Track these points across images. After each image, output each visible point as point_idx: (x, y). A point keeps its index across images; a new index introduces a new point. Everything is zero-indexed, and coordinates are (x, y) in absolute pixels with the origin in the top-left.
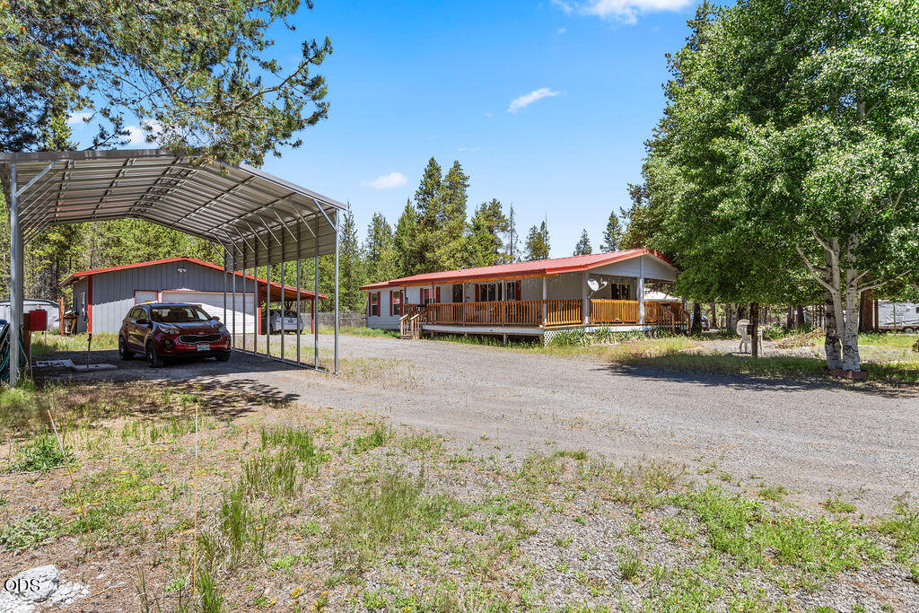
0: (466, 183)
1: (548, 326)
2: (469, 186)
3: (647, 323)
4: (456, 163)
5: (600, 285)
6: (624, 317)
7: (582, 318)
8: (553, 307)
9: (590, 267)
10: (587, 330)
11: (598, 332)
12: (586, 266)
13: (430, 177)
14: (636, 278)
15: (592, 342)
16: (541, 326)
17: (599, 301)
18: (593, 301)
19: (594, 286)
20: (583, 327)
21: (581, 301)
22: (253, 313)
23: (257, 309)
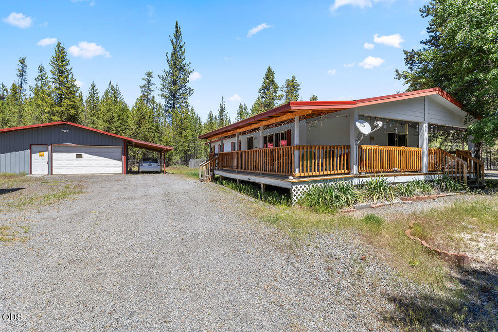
0: (298, 88)
1: (300, 177)
2: (300, 89)
3: (431, 172)
4: (293, 77)
5: (373, 127)
6: (403, 166)
7: (348, 167)
8: (309, 155)
9: (359, 105)
10: (356, 181)
11: (369, 184)
12: (354, 102)
13: (268, 78)
14: (418, 123)
15: (360, 199)
16: (291, 177)
17: (372, 147)
18: (364, 147)
19: (365, 129)
20: (351, 179)
21: (348, 147)
22: (121, 160)
23: (123, 157)
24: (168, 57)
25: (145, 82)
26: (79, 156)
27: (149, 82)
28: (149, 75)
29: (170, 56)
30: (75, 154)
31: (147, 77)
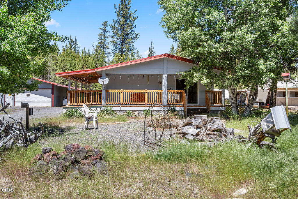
17: (117, 91)
22: (50, 97)
23: (52, 95)
24: (116, 8)
25: (101, 31)
26: (28, 95)
27: (105, 30)
28: (105, 24)
29: (117, 7)
30: (26, 94)
31: (103, 27)
